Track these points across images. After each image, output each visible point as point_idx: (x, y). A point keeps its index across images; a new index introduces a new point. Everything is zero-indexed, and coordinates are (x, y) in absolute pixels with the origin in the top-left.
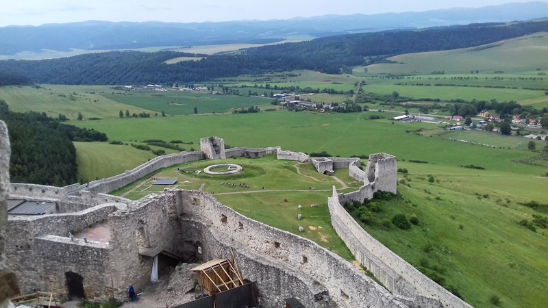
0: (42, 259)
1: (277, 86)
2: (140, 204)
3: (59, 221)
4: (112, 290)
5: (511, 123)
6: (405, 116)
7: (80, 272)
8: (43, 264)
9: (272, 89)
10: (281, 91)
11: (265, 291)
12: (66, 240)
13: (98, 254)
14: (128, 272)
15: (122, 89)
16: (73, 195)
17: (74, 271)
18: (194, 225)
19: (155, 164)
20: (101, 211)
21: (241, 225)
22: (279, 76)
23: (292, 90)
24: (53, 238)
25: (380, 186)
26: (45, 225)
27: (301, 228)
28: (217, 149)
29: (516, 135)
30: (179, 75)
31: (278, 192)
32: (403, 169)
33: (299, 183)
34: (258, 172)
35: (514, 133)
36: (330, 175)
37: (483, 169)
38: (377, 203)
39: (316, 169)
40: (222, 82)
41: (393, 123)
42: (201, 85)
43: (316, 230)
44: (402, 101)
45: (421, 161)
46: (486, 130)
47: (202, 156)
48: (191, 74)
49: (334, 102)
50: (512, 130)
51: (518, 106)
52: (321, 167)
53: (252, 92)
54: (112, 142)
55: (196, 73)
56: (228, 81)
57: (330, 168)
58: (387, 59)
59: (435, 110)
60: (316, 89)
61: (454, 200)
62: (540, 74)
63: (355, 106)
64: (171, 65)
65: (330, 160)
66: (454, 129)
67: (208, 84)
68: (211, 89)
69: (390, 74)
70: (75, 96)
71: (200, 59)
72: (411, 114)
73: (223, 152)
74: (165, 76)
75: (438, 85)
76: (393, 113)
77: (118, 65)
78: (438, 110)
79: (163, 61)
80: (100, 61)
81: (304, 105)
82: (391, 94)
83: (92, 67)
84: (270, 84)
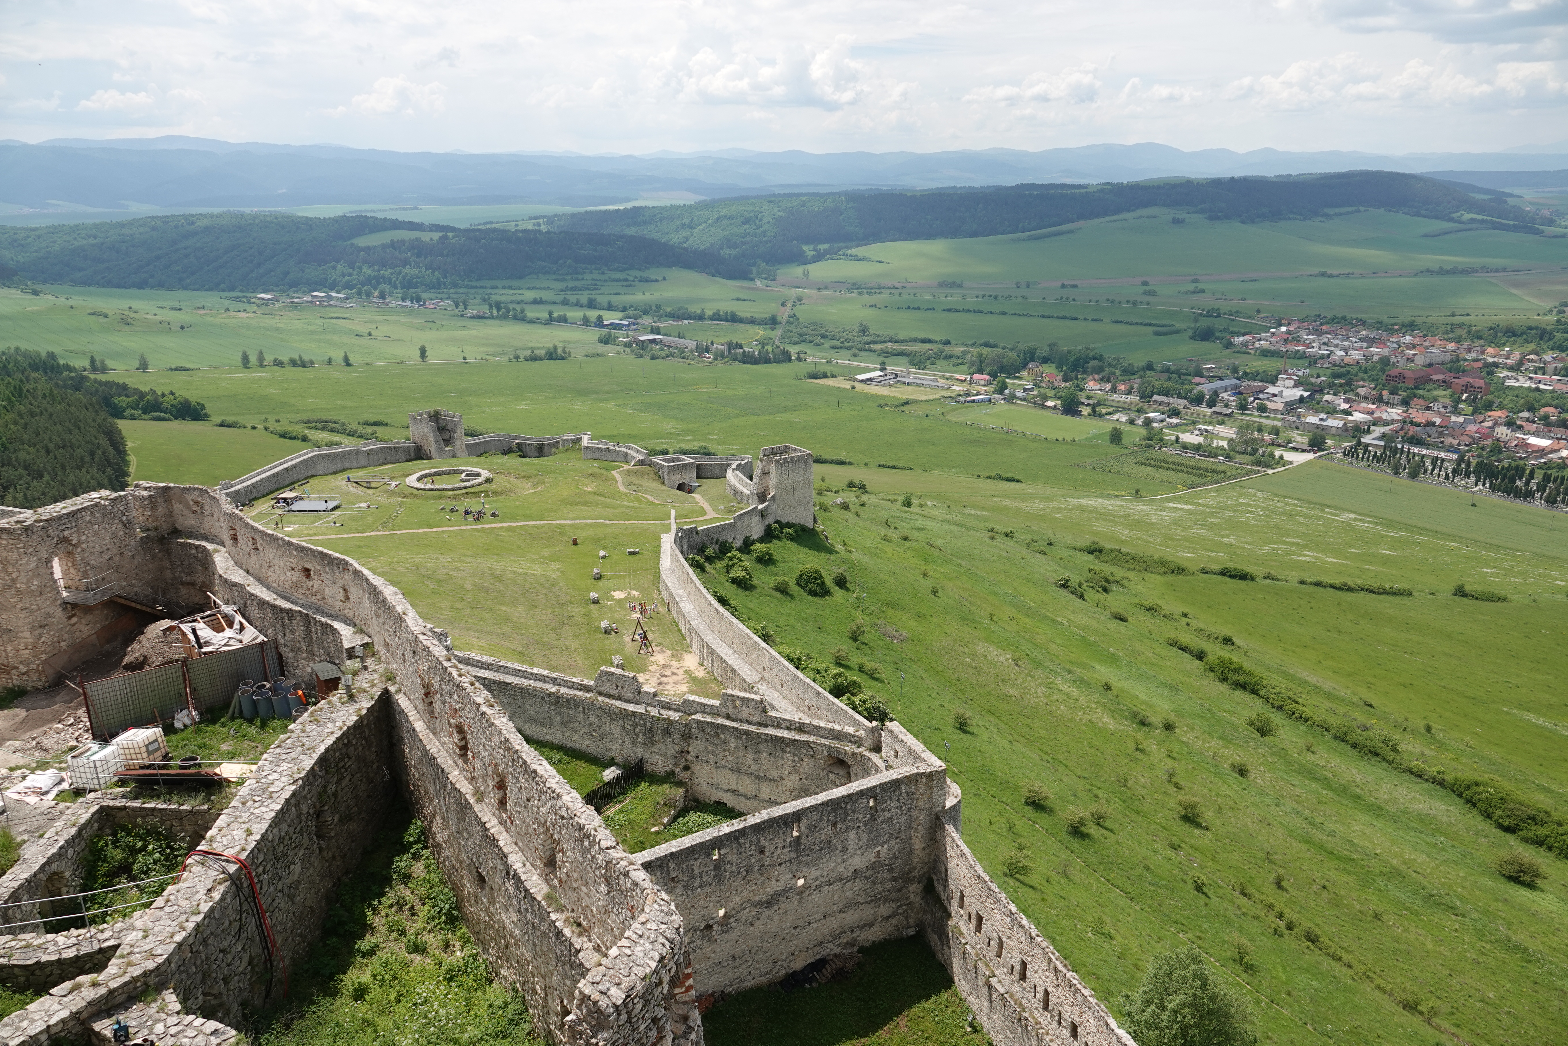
1: (614, 302)
2: (65, 507)
5: (1083, 390)
6: (879, 373)
9: (602, 308)
10: (621, 315)
15: (249, 302)
19: (294, 466)
22: (618, 280)
23: (646, 310)
25: (779, 512)
27: (593, 595)
28: (447, 436)
29: (1089, 415)
30: (387, 272)
31: (561, 525)
32: (856, 481)
33: (614, 508)
34: (529, 485)
35: (1086, 411)
36: (691, 491)
37: (1018, 481)
38: (769, 545)
39: (661, 479)
40: (490, 291)
41: (853, 388)
42: (440, 296)
43: (626, 598)
44: (875, 343)
45: (901, 465)
46: (1035, 403)
47: (412, 451)
48: (416, 271)
49: (734, 341)
50: (1083, 404)
51: (1100, 358)
52: (671, 475)
53: (555, 315)
54: (219, 422)
55: (427, 269)
56: (504, 288)
57: (690, 478)
58: (849, 252)
59: (941, 363)
60: (699, 312)
61: (939, 542)
62: (1146, 293)
63: (777, 351)
64: (368, 249)
65: (691, 461)
66: (973, 401)
67: (456, 293)
68: (461, 306)
69: (854, 284)
70: (132, 315)
71: (436, 236)
72: (890, 369)
73: (462, 443)
74: (355, 273)
75: (949, 310)
76: (855, 367)
77: (240, 245)
78: (946, 363)
79: (349, 239)
80: (197, 233)
81: (669, 347)
82: (855, 327)
83: (176, 247)
84: (597, 297)
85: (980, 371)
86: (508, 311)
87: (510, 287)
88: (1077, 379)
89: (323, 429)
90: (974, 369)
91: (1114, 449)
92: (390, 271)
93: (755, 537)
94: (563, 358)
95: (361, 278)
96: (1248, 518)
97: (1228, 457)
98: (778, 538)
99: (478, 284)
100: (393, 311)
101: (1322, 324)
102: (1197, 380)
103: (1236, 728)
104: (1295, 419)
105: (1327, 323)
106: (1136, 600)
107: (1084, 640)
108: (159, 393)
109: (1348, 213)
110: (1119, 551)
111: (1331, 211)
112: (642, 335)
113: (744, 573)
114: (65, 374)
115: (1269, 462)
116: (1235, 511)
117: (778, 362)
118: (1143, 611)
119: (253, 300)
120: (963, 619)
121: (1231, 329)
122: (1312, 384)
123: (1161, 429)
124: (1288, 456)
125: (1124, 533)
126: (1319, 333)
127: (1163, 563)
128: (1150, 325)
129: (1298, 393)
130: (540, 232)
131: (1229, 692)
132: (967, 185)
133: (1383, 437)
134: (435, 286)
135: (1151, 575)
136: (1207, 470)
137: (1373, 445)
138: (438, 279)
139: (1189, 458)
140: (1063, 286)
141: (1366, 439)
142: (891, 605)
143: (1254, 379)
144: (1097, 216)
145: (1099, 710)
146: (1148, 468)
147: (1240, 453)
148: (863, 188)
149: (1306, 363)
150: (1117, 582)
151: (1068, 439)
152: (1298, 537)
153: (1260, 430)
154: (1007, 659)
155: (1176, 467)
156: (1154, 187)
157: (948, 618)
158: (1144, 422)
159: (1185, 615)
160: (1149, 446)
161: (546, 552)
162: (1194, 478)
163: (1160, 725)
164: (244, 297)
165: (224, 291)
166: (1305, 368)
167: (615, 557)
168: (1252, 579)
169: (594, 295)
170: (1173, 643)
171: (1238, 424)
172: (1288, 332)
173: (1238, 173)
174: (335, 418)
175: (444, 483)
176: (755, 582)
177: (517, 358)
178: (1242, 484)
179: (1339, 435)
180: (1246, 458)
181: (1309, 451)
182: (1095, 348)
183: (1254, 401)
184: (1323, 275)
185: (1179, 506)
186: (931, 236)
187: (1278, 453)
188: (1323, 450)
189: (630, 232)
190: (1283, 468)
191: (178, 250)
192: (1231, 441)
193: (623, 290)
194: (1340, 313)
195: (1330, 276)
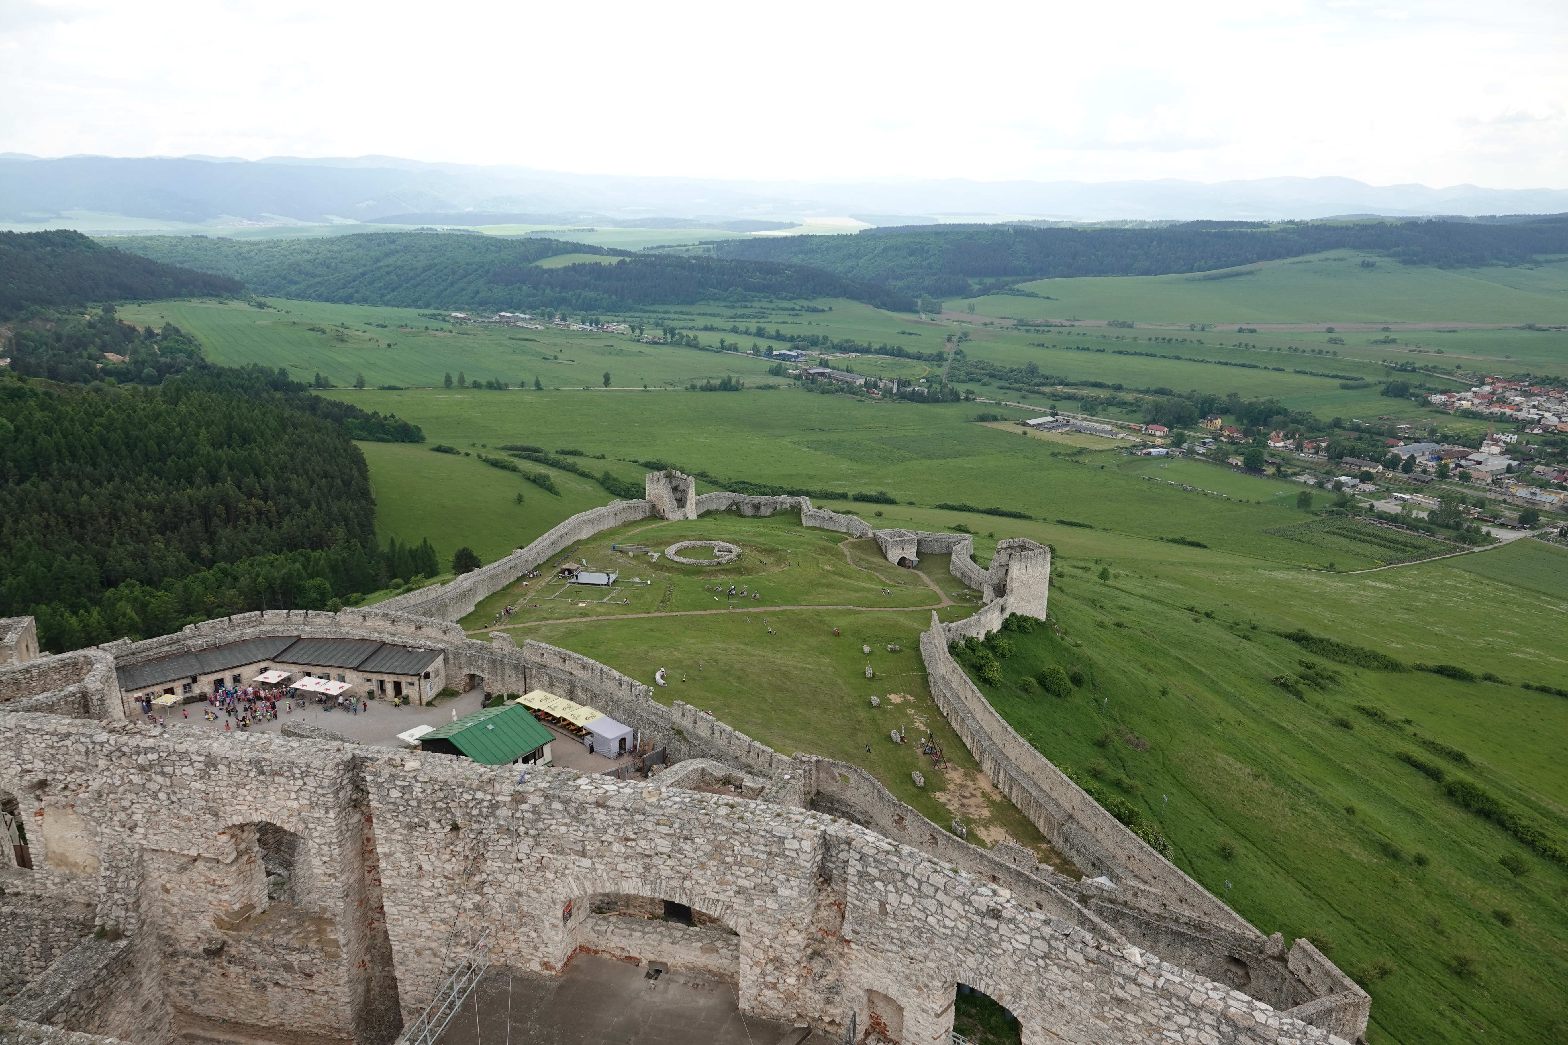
1: (782, 332)
5: (1266, 446)
6: (1050, 418)
9: (771, 338)
10: (789, 345)
15: (444, 320)
22: (785, 309)
23: (814, 342)
25: (1016, 607)
27: (872, 697)
29: (1273, 475)
30: (568, 294)
31: (817, 611)
33: (856, 591)
34: (774, 562)
35: (1270, 470)
36: (913, 569)
37: (1205, 547)
39: (884, 554)
40: (661, 315)
41: (1025, 433)
42: (616, 319)
43: (902, 703)
44: (1045, 385)
45: (1081, 522)
46: (1215, 460)
48: (594, 294)
49: (903, 378)
50: (1267, 462)
51: (1283, 412)
53: (727, 343)
54: (434, 446)
55: (605, 292)
56: (675, 313)
58: (1016, 287)
59: (1112, 409)
60: (865, 345)
62: (1332, 341)
63: (945, 390)
64: (551, 271)
66: (1150, 454)
67: (631, 317)
68: (637, 331)
69: (1021, 320)
70: (346, 331)
71: (614, 260)
72: (1062, 415)
74: (538, 294)
75: (1120, 353)
76: (1025, 411)
77: (436, 265)
78: (1119, 410)
79: (534, 261)
80: (397, 252)
81: (838, 380)
82: (1023, 367)
83: (379, 265)
84: (765, 325)
85: (1155, 421)
86: (682, 337)
87: (682, 313)
88: (1259, 434)
89: (528, 458)
90: (1149, 418)
91: (1302, 517)
92: (570, 293)
93: (995, 631)
94: (736, 389)
95: (545, 299)
96: (1456, 603)
97: (1428, 530)
99: (648, 308)
100: (575, 334)
101: (1531, 385)
102: (1392, 441)
103: (1488, 866)
104: (1502, 491)
105: (1537, 383)
106: (1354, 702)
107: (1313, 750)
108: (382, 415)
109: (1560, 260)
110: (1328, 640)
111: (1541, 258)
112: (812, 367)
114: (300, 393)
115: (1472, 537)
116: (1440, 593)
117: (947, 402)
118: (1364, 716)
119: (447, 319)
120: (1196, 725)
121: (1428, 385)
122: (1521, 453)
123: (1354, 495)
124: (1496, 533)
125: (1327, 616)
126: (1526, 394)
127: (1376, 657)
128: (1337, 377)
129: (1505, 461)
130: (711, 258)
131: (1473, 820)
134: (614, 309)
135: (1363, 670)
136: (1405, 544)
138: (614, 303)
139: (1384, 529)
140: (1241, 330)
142: (1128, 708)
143: (1455, 443)
144: (1279, 257)
145: (1348, 839)
146: (1341, 539)
147: (1442, 527)
149: (1513, 427)
150: (1331, 678)
151: (1253, 500)
152: (1514, 629)
153: (1464, 501)
154: (1247, 774)
155: (1371, 538)
156: (1342, 228)
157: (1183, 724)
158: (1334, 487)
159: (1408, 722)
160: (1340, 514)
161: (813, 642)
162: (1391, 553)
163: (1412, 859)
164: (440, 315)
165: (420, 308)
166: (1513, 433)
167: (879, 654)
168: (1472, 679)
169: (762, 323)
170: (1405, 758)
171: (1438, 493)
172: (1493, 393)
174: (534, 446)
177: (693, 387)
178: (1445, 562)
179: (1553, 512)
180: (1448, 533)
181: (1520, 529)
182: (1278, 402)
183: (1455, 468)
184: (1530, 327)
185: (1378, 584)
186: (1100, 273)
187: (1484, 529)
188: (1536, 528)
189: (797, 260)
190: (1490, 547)
191: (381, 267)
192: (1432, 513)
193: (790, 319)
194: (1552, 373)
195: (1540, 329)
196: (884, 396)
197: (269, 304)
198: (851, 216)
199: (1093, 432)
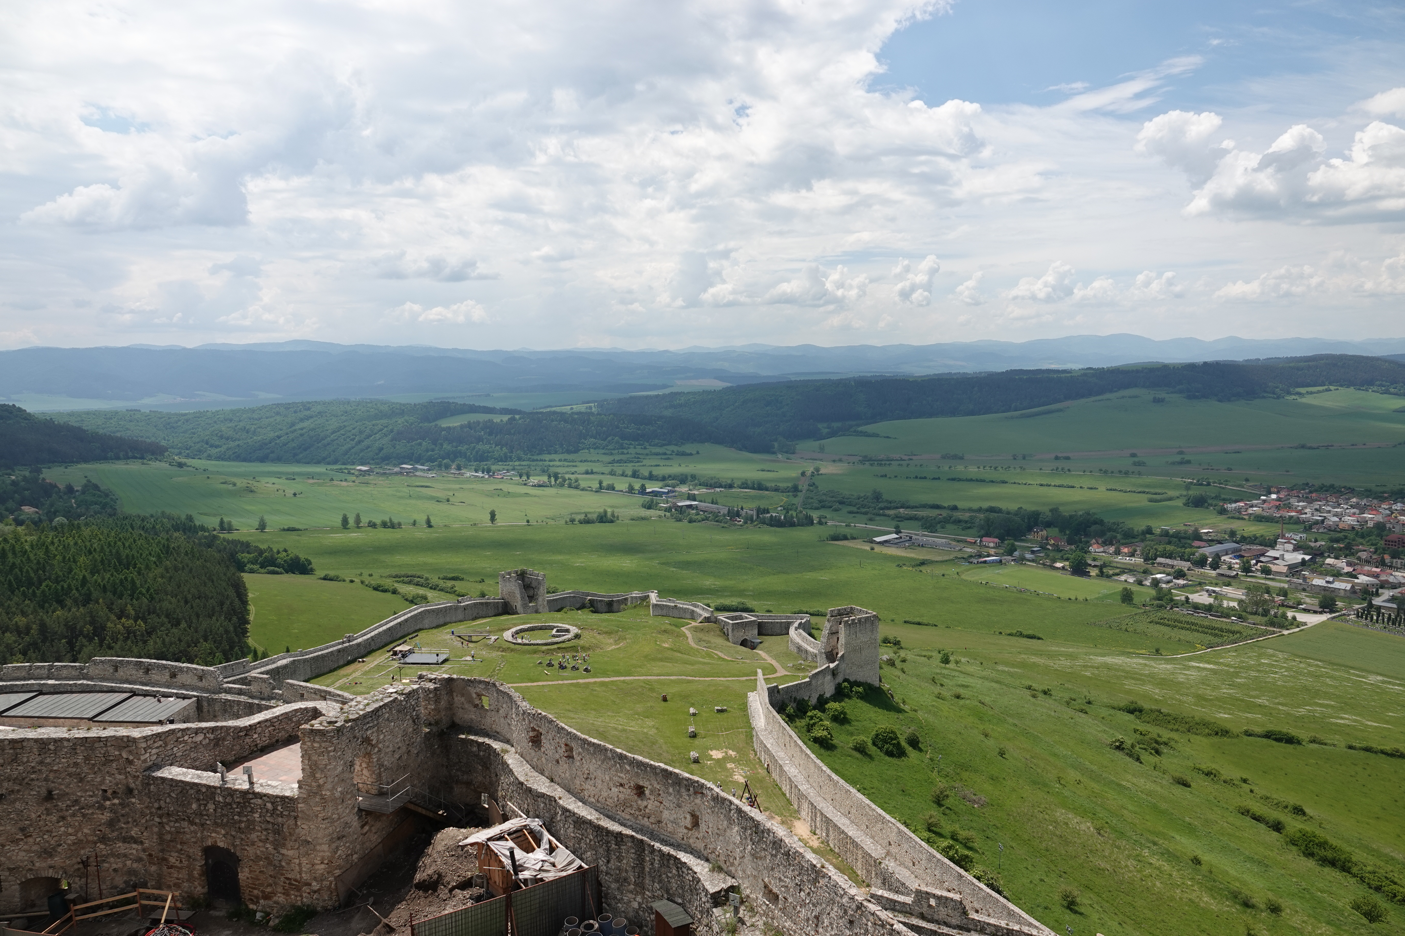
0: (157, 820)
1: (654, 473)
2: (368, 704)
3: (200, 737)
4: (297, 885)
5: (1088, 553)
6: (895, 536)
7: (235, 846)
8: (156, 830)
9: (645, 478)
10: (661, 484)
11: (613, 886)
12: (210, 778)
13: (275, 809)
14: (334, 845)
15: (349, 473)
16: (233, 682)
17: (221, 844)
18: (475, 749)
19: (406, 621)
20: (287, 717)
21: (569, 749)
22: (657, 454)
23: (683, 480)
24: (184, 774)
25: (848, 671)
26: (168, 748)
27: (693, 754)
28: (531, 593)
29: (1098, 576)
30: (463, 448)
31: (649, 681)
32: (891, 637)
33: (692, 664)
34: (612, 641)
35: (1094, 572)
36: (753, 648)
37: (1039, 638)
38: (843, 704)
39: (726, 636)
40: (549, 463)
41: (872, 549)
42: (506, 467)
43: (724, 758)
44: (889, 508)
45: (926, 622)
46: (1044, 564)
47: (500, 605)
48: (487, 447)
49: (762, 507)
50: (1090, 565)
51: (1101, 522)
52: (735, 632)
53: (604, 484)
54: (322, 576)
55: (496, 445)
56: (560, 460)
57: (752, 634)
58: (860, 429)
59: (950, 527)
60: (729, 482)
61: (987, 700)
62: (1135, 464)
63: (801, 516)
64: (449, 429)
65: (753, 619)
66: (985, 562)
67: (520, 465)
68: (524, 476)
69: (865, 457)
70: (255, 484)
71: (506, 418)
72: (905, 533)
73: (543, 600)
74: (437, 449)
75: (953, 479)
76: (872, 530)
77: (345, 426)
78: (956, 527)
79: (434, 421)
80: (311, 417)
81: (704, 511)
82: (869, 494)
83: (294, 428)
84: (640, 468)
85: (988, 535)
86: (564, 480)
87: (565, 460)
88: (1081, 542)
89: (409, 583)
90: (982, 532)
91: (1126, 609)
92: (466, 447)
93: (828, 695)
94: (612, 522)
95: (442, 453)
96: (1274, 678)
97: (1240, 617)
98: (850, 697)
99: (539, 457)
100: (468, 480)
101: (1311, 492)
102: (1197, 543)
103: (1341, 912)
104: (1301, 581)
105: (1316, 491)
106: (1190, 764)
107: (1155, 808)
108: (275, 551)
109: (1319, 392)
110: (1159, 711)
111: (1302, 390)
112: (681, 501)
113: (825, 733)
114: (200, 533)
115: (1282, 622)
116: (1258, 671)
117: (802, 525)
118: (1202, 776)
119: (352, 471)
120: (1035, 783)
121: (1223, 496)
122: (1312, 548)
123: (1170, 589)
124: (1301, 617)
125: (1157, 692)
126: (1309, 500)
127: (1206, 724)
128: (1144, 492)
129: (1298, 557)
130: (592, 414)
131: (1318, 868)
132: (962, 371)
133: (1393, 599)
134: (504, 459)
135: (1195, 736)
136: (1222, 630)
137: (1385, 607)
138: (505, 454)
139: (1200, 618)
140: (1057, 458)
141: (1377, 601)
142: (965, 767)
143: (1252, 543)
144: (1083, 396)
145: (1196, 888)
146: (1164, 628)
147: (1252, 613)
148: (869, 375)
149: (1301, 527)
150: (1166, 744)
151: (1081, 598)
152: (1330, 699)
153: (1268, 592)
154: (1089, 828)
155: (1191, 627)
156: (1133, 371)
157: (1021, 781)
158: (1151, 583)
159: (1245, 781)
160: (1160, 606)
161: (639, 708)
162: (1210, 638)
163: (1263, 906)
164: (346, 469)
165: (329, 464)
166: (1301, 532)
167: (704, 714)
168: (1299, 743)
169: (637, 466)
170: (1245, 812)
171: (1244, 585)
172: (1279, 499)
173: (1210, 358)
174: (418, 574)
175: (538, 638)
176: (835, 742)
177: (572, 521)
178: (1259, 644)
179: (1348, 597)
180: (1258, 619)
181: (1321, 613)
182: (1094, 514)
183: (1256, 564)
184: (1303, 447)
185: (1201, 665)
186: (931, 415)
187: (1290, 614)
188: (1334, 612)
189: (668, 413)
190: (1298, 629)
191: (295, 430)
192: (1241, 602)
193: (661, 463)
194: (1328, 482)
195: (1310, 448)
196: (745, 523)
197: (189, 464)
198: (715, 378)
199: (933, 547)
